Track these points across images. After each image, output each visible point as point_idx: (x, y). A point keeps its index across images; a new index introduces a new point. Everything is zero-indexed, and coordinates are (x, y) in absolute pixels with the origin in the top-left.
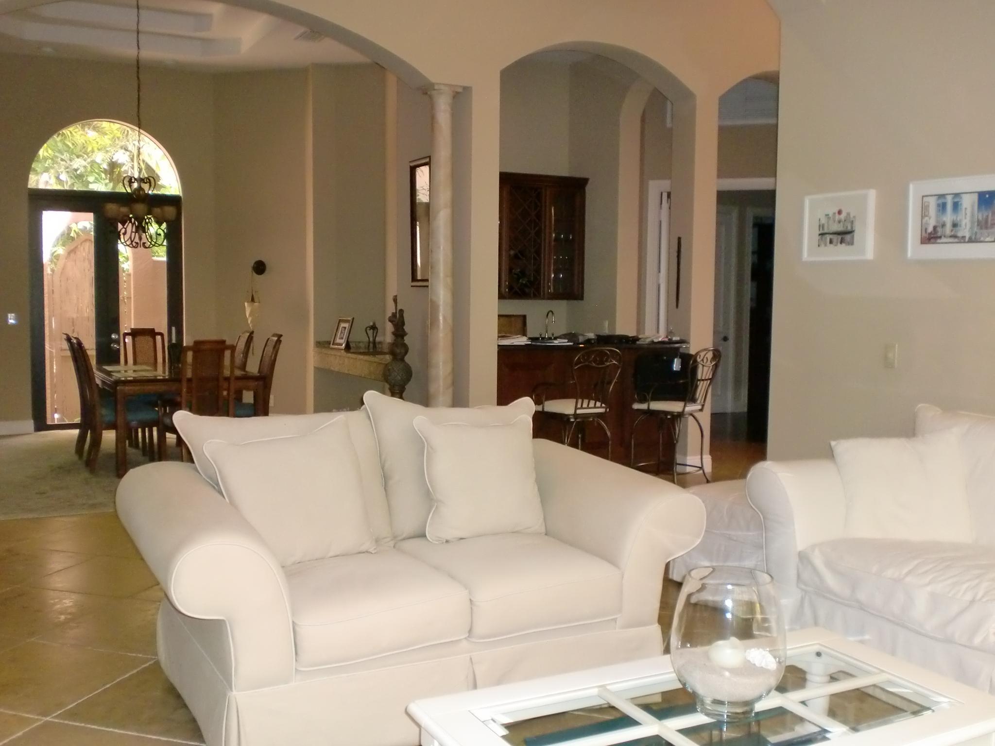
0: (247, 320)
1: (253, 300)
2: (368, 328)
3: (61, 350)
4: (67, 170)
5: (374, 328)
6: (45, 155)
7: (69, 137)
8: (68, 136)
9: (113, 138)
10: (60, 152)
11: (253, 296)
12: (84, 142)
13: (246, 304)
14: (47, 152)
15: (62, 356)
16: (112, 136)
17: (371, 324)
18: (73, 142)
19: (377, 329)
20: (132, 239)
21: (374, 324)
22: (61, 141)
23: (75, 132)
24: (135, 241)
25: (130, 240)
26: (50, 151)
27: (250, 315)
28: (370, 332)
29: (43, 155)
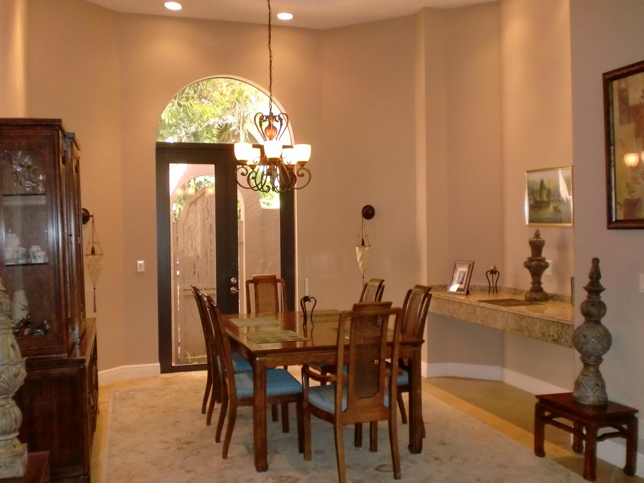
0: (358, 264)
1: (363, 244)
2: (489, 273)
3: (184, 290)
4: (187, 135)
5: (493, 272)
6: (170, 122)
7: (189, 108)
8: (188, 106)
9: (224, 109)
10: (182, 120)
11: (363, 240)
12: (201, 112)
13: (357, 249)
14: (172, 120)
15: (185, 296)
16: (223, 107)
17: (492, 268)
18: (193, 112)
19: (499, 273)
20: (263, 183)
21: (495, 268)
22: (183, 111)
23: (195, 104)
24: (266, 184)
25: (260, 184)
26: (174, 120)
27: (361, 259)
28: (490, 276)
29: (168, 123)
